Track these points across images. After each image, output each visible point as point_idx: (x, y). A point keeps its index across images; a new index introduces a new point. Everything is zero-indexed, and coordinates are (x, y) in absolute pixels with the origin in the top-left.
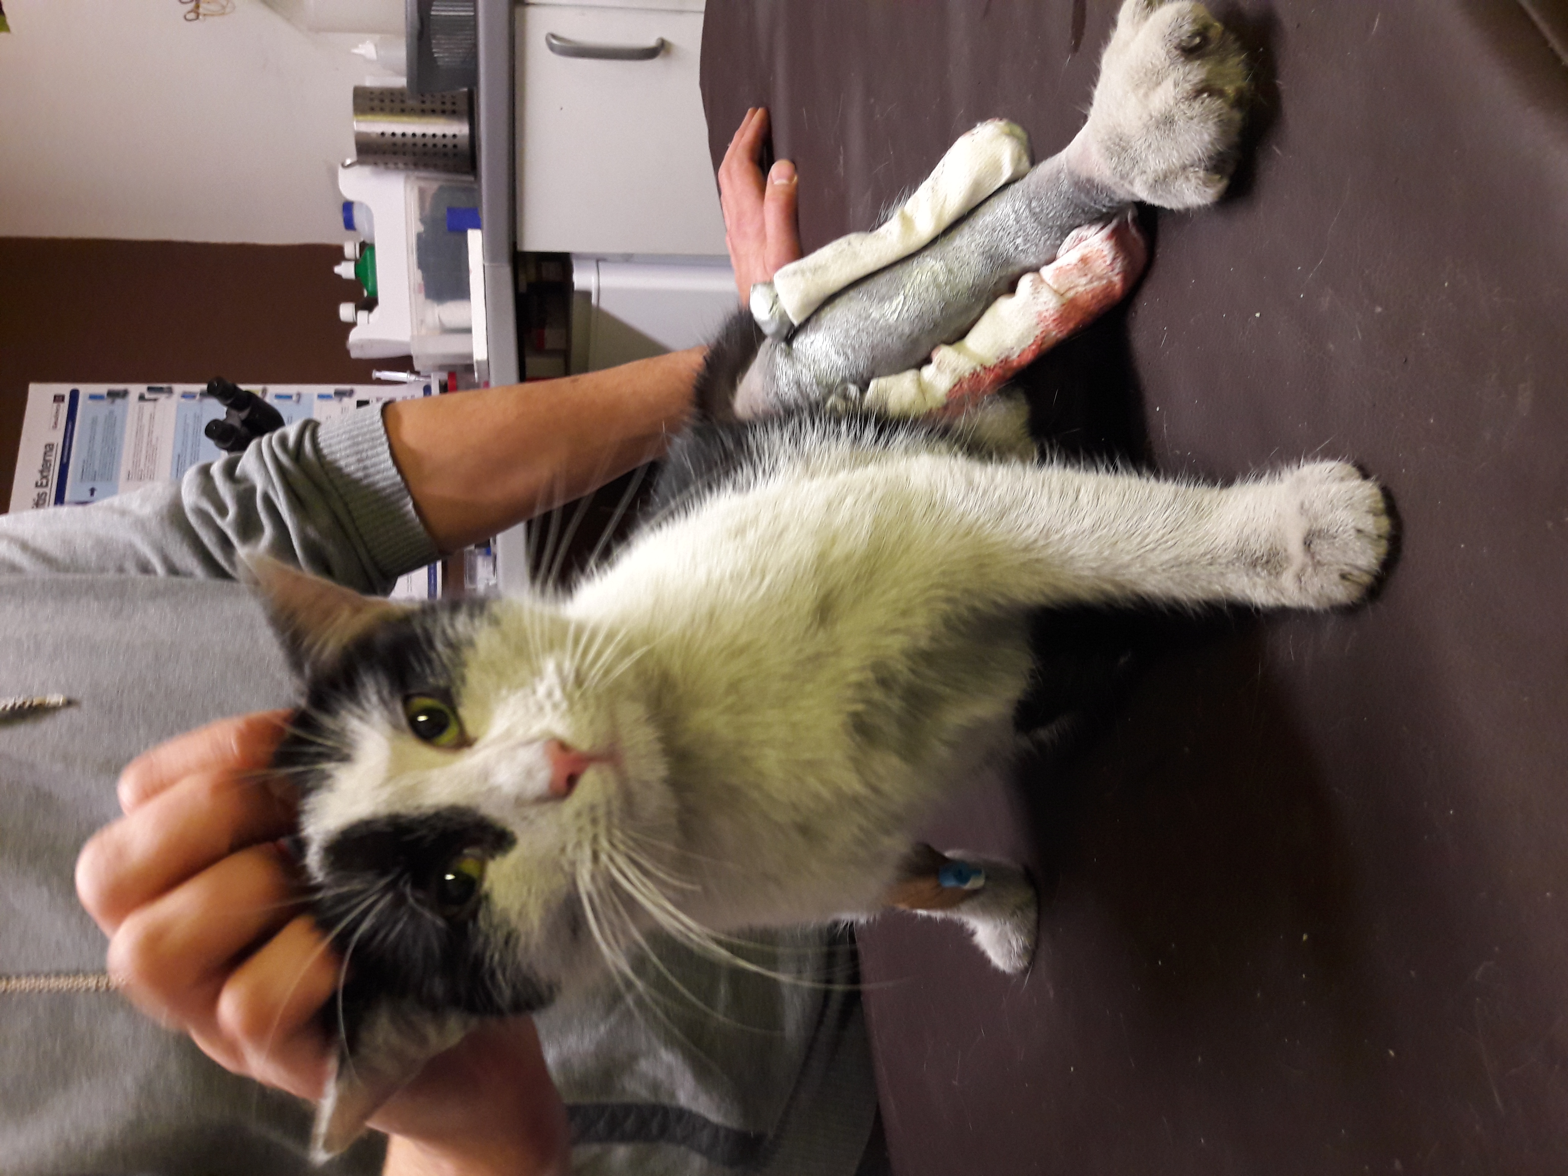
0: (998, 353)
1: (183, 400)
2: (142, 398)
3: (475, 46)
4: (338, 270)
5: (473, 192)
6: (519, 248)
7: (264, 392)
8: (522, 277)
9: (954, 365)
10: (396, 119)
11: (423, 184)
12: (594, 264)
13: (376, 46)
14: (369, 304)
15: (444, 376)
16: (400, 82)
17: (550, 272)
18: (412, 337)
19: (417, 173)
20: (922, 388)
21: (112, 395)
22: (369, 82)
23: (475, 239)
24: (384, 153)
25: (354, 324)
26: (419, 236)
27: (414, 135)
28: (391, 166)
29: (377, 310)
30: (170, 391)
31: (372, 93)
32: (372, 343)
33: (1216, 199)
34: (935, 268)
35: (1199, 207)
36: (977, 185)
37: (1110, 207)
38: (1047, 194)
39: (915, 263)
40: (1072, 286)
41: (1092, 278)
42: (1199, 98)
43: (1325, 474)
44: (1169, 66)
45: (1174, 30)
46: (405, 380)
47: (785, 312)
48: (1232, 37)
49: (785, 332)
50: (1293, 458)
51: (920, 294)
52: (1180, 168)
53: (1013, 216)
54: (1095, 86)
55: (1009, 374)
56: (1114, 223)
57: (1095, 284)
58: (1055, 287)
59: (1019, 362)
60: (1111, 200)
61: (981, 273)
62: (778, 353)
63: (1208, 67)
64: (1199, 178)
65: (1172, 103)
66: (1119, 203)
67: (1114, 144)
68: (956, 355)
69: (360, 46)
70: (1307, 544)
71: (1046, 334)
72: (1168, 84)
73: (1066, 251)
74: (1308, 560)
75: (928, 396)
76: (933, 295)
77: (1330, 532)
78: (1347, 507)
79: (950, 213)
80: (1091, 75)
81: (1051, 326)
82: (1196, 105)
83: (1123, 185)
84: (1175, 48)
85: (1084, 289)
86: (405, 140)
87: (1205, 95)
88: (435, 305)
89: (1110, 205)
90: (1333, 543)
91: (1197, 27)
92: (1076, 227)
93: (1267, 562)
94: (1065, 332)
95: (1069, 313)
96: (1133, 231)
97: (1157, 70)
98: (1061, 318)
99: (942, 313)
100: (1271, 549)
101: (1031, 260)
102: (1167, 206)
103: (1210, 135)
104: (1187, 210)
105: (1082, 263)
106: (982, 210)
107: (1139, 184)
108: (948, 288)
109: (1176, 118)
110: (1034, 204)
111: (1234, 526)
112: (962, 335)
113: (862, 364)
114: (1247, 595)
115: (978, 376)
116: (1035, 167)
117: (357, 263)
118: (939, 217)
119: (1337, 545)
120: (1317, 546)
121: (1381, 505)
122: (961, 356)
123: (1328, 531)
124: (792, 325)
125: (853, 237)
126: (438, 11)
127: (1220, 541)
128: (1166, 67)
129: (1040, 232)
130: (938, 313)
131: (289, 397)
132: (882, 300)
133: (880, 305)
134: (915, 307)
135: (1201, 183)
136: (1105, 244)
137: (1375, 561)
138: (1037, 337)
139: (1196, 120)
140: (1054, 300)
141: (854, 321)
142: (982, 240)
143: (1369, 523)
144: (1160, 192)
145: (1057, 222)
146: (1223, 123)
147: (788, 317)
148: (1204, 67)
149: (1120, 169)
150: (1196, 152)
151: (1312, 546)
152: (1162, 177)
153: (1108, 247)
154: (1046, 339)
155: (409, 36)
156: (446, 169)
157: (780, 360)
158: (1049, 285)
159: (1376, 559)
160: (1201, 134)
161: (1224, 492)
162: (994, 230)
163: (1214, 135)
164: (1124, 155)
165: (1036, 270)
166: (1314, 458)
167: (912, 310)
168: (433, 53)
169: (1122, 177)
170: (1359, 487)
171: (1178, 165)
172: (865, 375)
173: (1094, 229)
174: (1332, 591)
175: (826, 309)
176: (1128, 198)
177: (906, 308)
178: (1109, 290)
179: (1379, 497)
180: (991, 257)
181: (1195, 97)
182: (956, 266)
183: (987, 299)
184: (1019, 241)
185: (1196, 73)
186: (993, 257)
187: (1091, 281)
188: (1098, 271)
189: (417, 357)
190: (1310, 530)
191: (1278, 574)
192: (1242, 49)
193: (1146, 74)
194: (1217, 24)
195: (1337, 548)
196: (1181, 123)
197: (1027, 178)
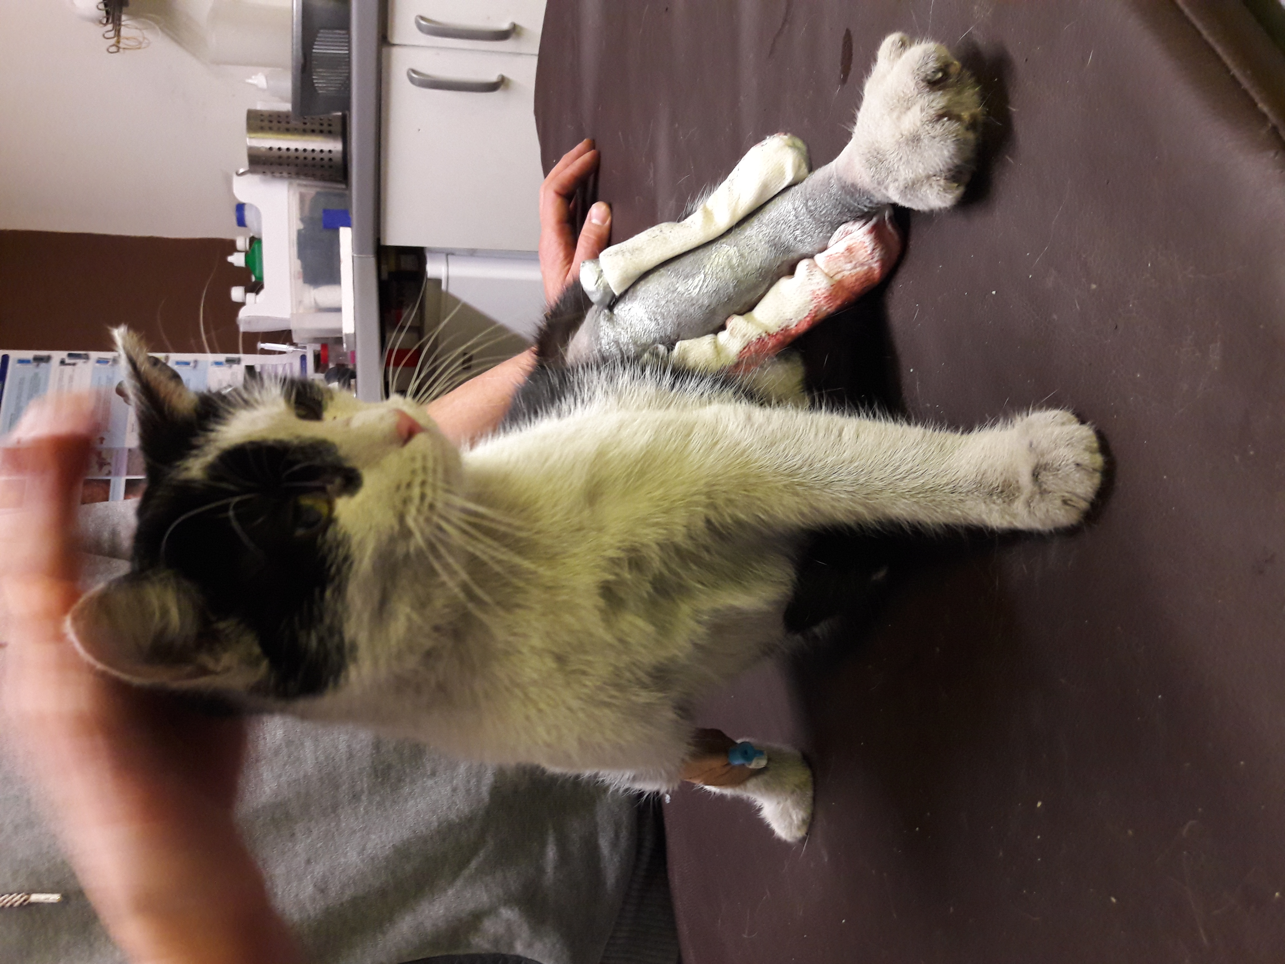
0: (780, 323)
1: (98, 365)
2: (63, 362)
3: (349, 78)
4: (230, 259)
5: (345, 197)
6: (382, 243)
7: (167, 358)
8: (384, 267)
9: (743, 332)
10: (281, 136)
11: (303, 190)
12: (444, 256)
13: (266, 77)
14: (256, 287)
15: (318, 347)
16: (286, 107)
17: (408, 264)
18: (292, 314)
19: (298, 181)
20: (718, 350)
21: (38, 360)
22: (260, 106)
23: (346, 235)
24: (271, 164)
25: (242, 304)
26: (299, 232)
27: (296, 150)
28: (278, 175)
29: (262, 293)
30: (87, 357)
31: (262, 115)
32: (258, 319)
33: (954, 204)
34: (730, 252)
35: (940, 209)
36: (765, 187)
37: (871, 208)
38: (820, 195)
39: (714, 248)
40: (840, 270)
41: (856, 264)
42: (940, 122)
43: (1050, 420)
44: (917, 95)
45: (921, 66)
46: (284, 350)
47: (608, 284)
48: (968, 73)
49: (608, 300)
50: (1023, 408)
51: (717, 273)
52: (925, 177)
53: (793, 213)
54: (858, 109)
55: (789, 340)
56: (874, 220)
57: (858, 269)
58: (826, 271)
59: (797, 331)
60: (871, 202)
61: (767, 257)
62: (602, 317)
63: (948, 97)
64: (940, 185)
65: (919, 124)
66: (877, 204)
67: (873, 156)
68: (746, 323)
69: (253, 77)
70: (1036, 475)
71: (818, 309)
72: (916, 109)
73: (835, 242)
74: (1036, 489)
75: (722, 355)
76: (728, 274)
77: (1055, 466)
78: (1068, 445)
79: (743, 208)
80: (856, 100)
81: (822, 303)
82: (938, 126)
83: (880, 190)
84: (922, 80)
85: (849, 273)
86: (289, 153)
87: (946, 119)
88: (312, 288)
89: (870, 205)
90: (1057, 475)
91: (939, 65)
92: (844, 223)
93: (1002, 492)
94: (833, 308)
95: (837, 292)
96: (889, 227)
97: (907, 97)
98: (831, 297)
99: (735, 290)
100: (1005, 481)
101: (807, 249)
102: (915, 207)
103: (949, 151)
104: (932, 211)
105: (848, 252)
106: (769, 206)
107: (892, 189)
108: (740, 269)
109: (922, 137)
110: (810, 203)
111: (973, 462)
112: (751, 307)
113: (669, 329)
114: (983, 520)
115: (763, 341)
116: (812, 173)
117: (247, 254)
118: (735, 210)
119: (1060, 476)
120: (1045, 477)
121: (1095, 445)
122: (750, 324)
123: (1052, 465)
124: (614, 295)
125: (664, 226)
126: (318, 49)
127: (961, 474)
128: (915, 95)
129: (814, 226)
130: (731, 289)
131: (187, 364)
132: (686, 277)
133: (685, 281)
134: (712, 284)
135: (942, 189)
136: (866, 237)
137: (1090, 490)
138: (811, 310)
139: (937, 139)
140: (825, 282)
141: (664, 293)
142: (768, 231)
143: (1086, 458)
144: (909, 196)
145: (828, 218)
146: (960, 143)
147: (610, 288)
148: (945, 96)
149: (877, 177)
150: (938, 165)
151: (1039, 477)
152: (910, 184)
153: (869, 239)
154: (818, 313)
155: (294, 68)
156: (323, 179)
157: (603, 323)
158: (821, 269)
159: (1091, 488)
160: (942, 150)
161: (965, 436)
162: (778, 223)
163: (952, 151)
164: (880, 166)
165: (811, 257)
166: (1040, 408)
167: (710, 286)
168: (313, 84)
169: (879, 184)
170: (1077, 430)
171: (923, 174)
172: (672, 337)
173: (858, 225)
174: (1056, 514)
175: (641, 282)
176: (885, 201)
177: (706, 284)
178: (869, 274)
179: (1094, 439)
180: (775, 245)
181: (938, 120)
182: (746, 251)
183: (772, 278)
184: (797, 232)
185: (939, 100)
186: (775, 244)
187: (855, 267)
188: (861, 259)
189: (295, 331)
190: (1037, 465)
191: (1011, 501)
192: (978, 82)
193: (898, 101)
194: (956, 62)
195: (1060, 479)
196: (926, 141)
197: (805, 183)
